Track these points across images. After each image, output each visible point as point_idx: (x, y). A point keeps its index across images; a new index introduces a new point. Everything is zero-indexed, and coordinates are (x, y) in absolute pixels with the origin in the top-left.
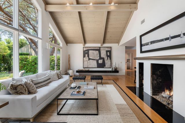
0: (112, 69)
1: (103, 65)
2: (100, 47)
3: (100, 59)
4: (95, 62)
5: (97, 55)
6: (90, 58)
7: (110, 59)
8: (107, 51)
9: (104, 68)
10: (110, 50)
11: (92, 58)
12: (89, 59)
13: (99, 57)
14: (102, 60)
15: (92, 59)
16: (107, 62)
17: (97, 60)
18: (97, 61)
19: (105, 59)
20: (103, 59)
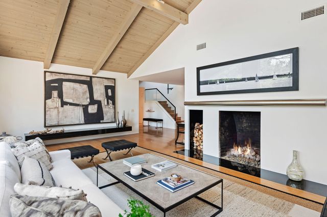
0: (119, 124)
1: (98, 117)
2: (91, 77)
3: (90, 104)
4: (80, 111)
5: (84, 93)
6: (65, 100)
7: (114, 103)
8: (107, 88)
9: (100, 123)
10: (113, 85)
11: (71, 101)
12: (64, 104)
13: (88, 100)
14: (96, 106)
15: (71, 104)
16: (108, 111)
17: (83, 106)
18: (85, 108)
19: (102, 105)
20: (99, 103)
